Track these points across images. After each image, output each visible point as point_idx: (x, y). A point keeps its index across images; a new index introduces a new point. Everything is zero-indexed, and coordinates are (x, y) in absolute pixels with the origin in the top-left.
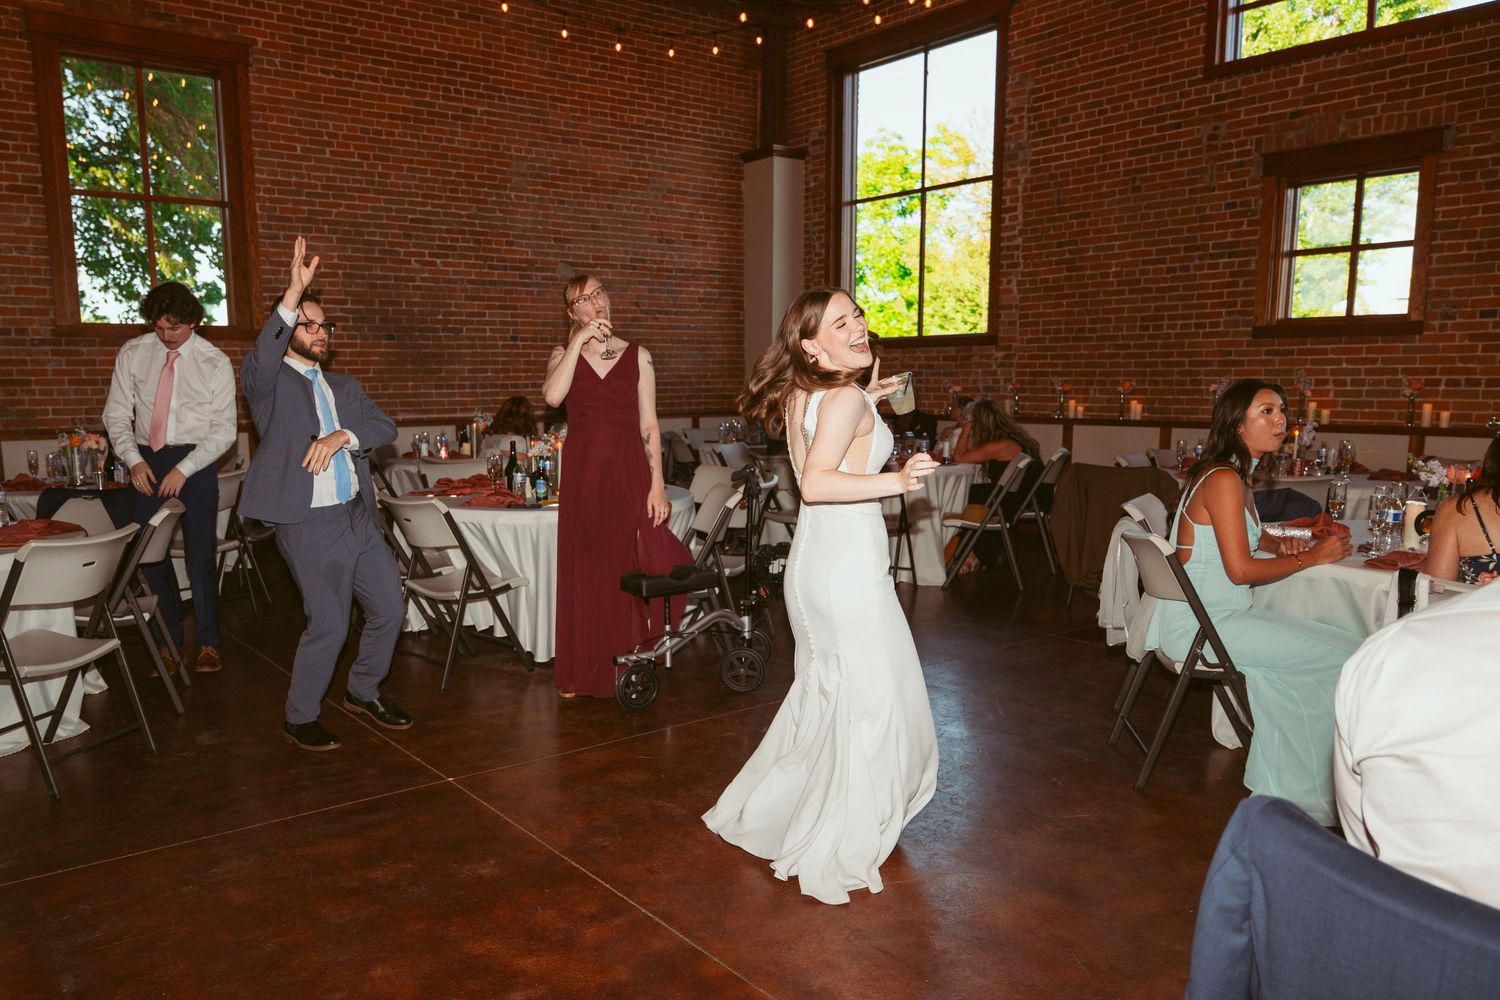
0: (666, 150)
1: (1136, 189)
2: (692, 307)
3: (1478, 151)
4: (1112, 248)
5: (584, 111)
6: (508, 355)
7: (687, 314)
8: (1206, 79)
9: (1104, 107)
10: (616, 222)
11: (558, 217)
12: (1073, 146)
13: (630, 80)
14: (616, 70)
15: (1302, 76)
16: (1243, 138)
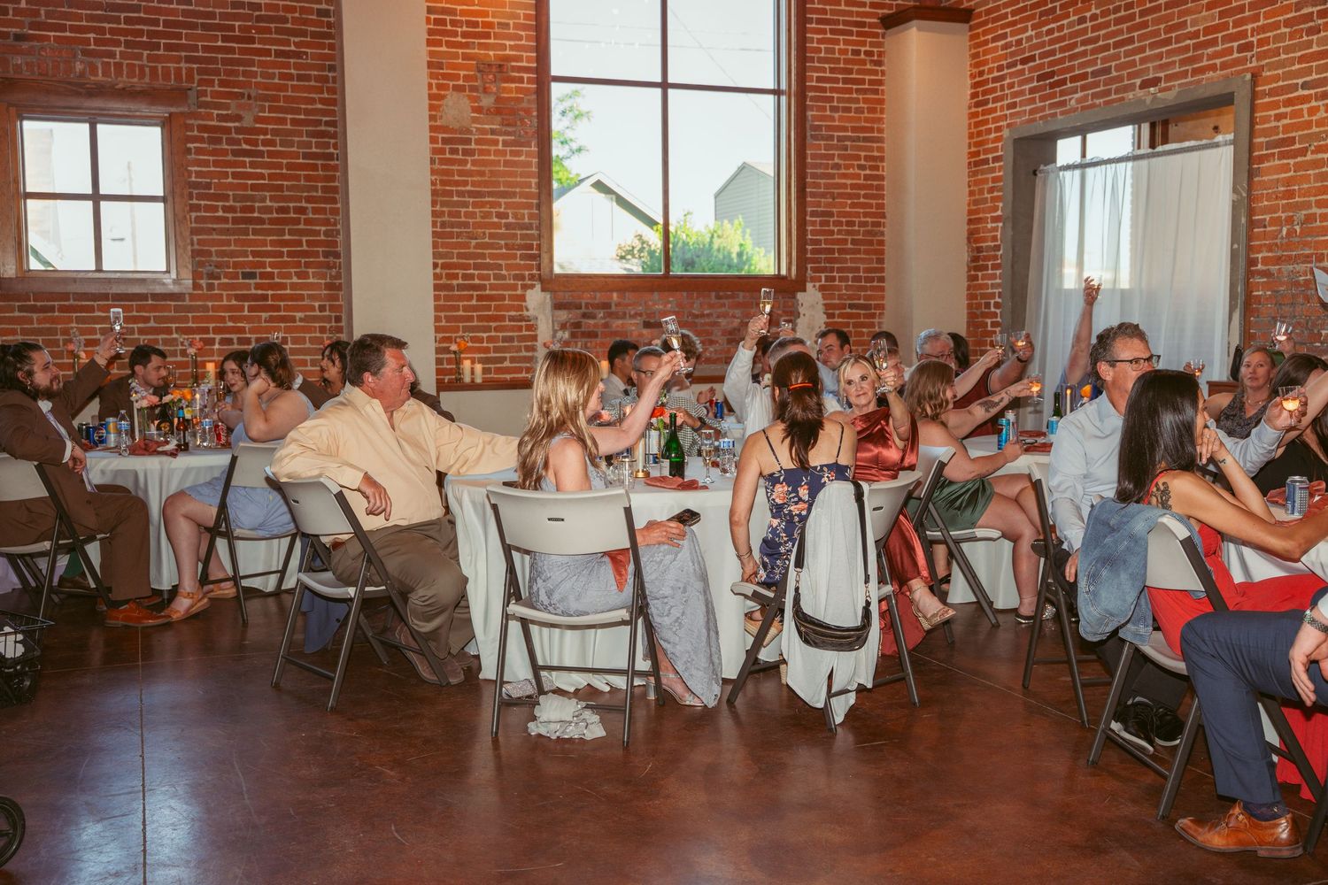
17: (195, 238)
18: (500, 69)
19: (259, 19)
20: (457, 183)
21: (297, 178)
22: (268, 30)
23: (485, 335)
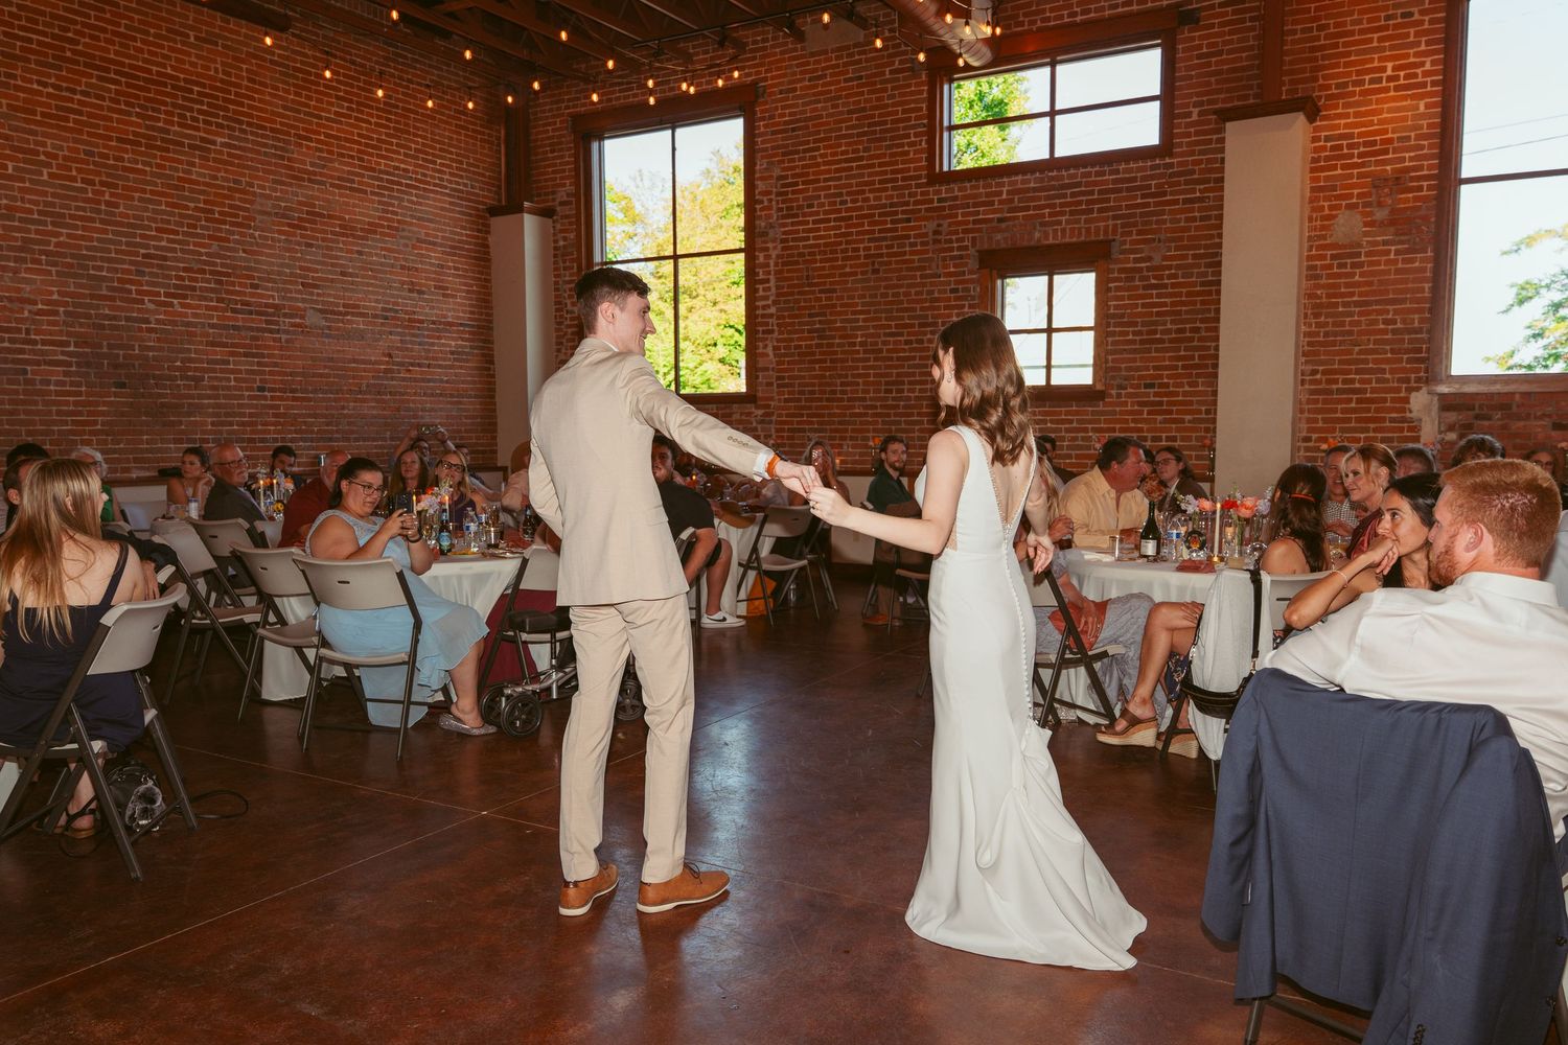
0: (414, 199)
1: (876, 271)
2: (445, 360)
3: (1136, 260)
4: (857, 320)
5: (330, 152)
6: (256, 406)
7: (440, 366)
8: (929, 184)
9: (845, 198)
10: (366, 269)
11: (306, 261)
12: (818, 230)
13: (377, 124)
14: (362, 112)
15: (1005, 189)
16: (961, 235)
17: (1110, 358)
18: (1398, 182)
19: (1172, 175)
20: (1343, 295)
21: (1194, 303)
22: (1178, 184)
23: (1362, 436)
